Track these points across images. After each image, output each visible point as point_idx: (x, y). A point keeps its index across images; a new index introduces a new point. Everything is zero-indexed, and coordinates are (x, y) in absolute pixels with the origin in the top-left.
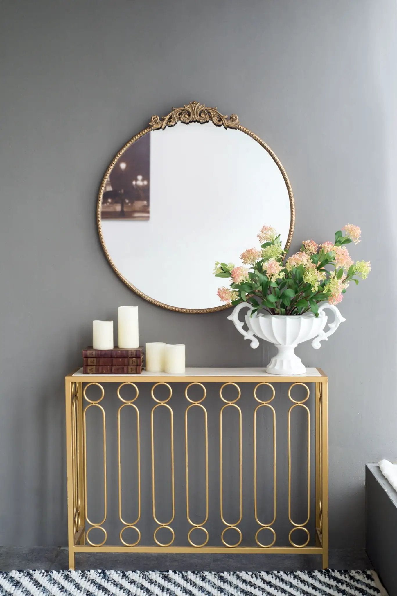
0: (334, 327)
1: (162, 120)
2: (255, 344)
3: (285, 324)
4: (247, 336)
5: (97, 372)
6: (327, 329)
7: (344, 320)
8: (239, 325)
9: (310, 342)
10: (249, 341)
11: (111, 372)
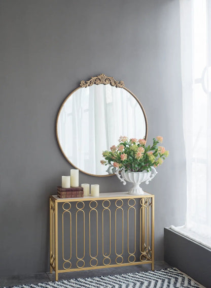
0: (154, 176)
1: (86, 83)
2: (125, 183)
3: (139, 175)
4: (122, 180)
5: (66, 198)
6: (151, 176)
7: (157, 173)
8: (119, 176)
9: (145, 182)
10: (123, 182)
11: (72, 197)
